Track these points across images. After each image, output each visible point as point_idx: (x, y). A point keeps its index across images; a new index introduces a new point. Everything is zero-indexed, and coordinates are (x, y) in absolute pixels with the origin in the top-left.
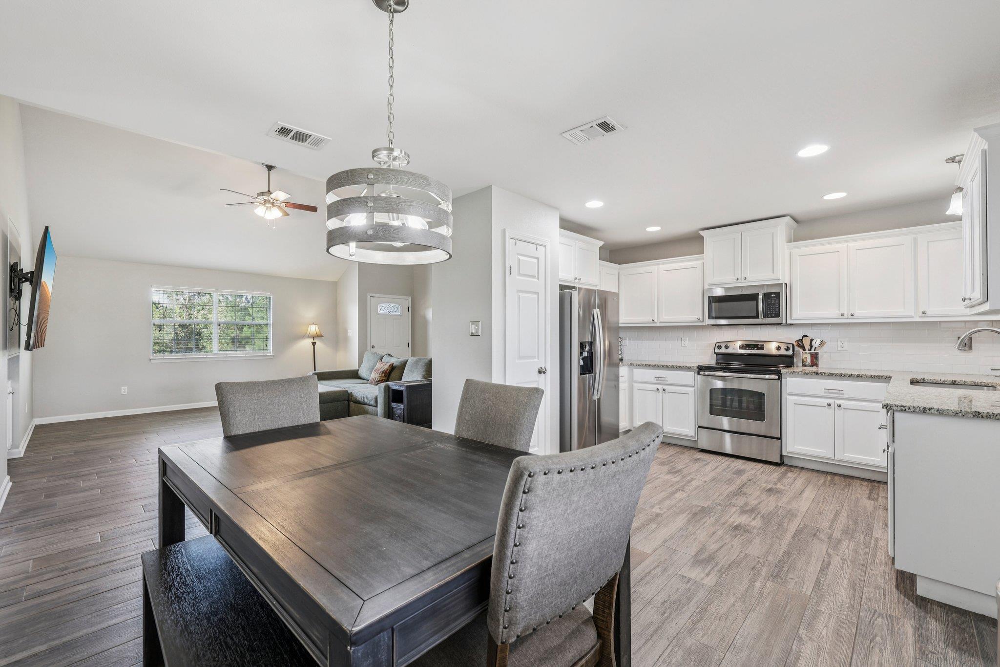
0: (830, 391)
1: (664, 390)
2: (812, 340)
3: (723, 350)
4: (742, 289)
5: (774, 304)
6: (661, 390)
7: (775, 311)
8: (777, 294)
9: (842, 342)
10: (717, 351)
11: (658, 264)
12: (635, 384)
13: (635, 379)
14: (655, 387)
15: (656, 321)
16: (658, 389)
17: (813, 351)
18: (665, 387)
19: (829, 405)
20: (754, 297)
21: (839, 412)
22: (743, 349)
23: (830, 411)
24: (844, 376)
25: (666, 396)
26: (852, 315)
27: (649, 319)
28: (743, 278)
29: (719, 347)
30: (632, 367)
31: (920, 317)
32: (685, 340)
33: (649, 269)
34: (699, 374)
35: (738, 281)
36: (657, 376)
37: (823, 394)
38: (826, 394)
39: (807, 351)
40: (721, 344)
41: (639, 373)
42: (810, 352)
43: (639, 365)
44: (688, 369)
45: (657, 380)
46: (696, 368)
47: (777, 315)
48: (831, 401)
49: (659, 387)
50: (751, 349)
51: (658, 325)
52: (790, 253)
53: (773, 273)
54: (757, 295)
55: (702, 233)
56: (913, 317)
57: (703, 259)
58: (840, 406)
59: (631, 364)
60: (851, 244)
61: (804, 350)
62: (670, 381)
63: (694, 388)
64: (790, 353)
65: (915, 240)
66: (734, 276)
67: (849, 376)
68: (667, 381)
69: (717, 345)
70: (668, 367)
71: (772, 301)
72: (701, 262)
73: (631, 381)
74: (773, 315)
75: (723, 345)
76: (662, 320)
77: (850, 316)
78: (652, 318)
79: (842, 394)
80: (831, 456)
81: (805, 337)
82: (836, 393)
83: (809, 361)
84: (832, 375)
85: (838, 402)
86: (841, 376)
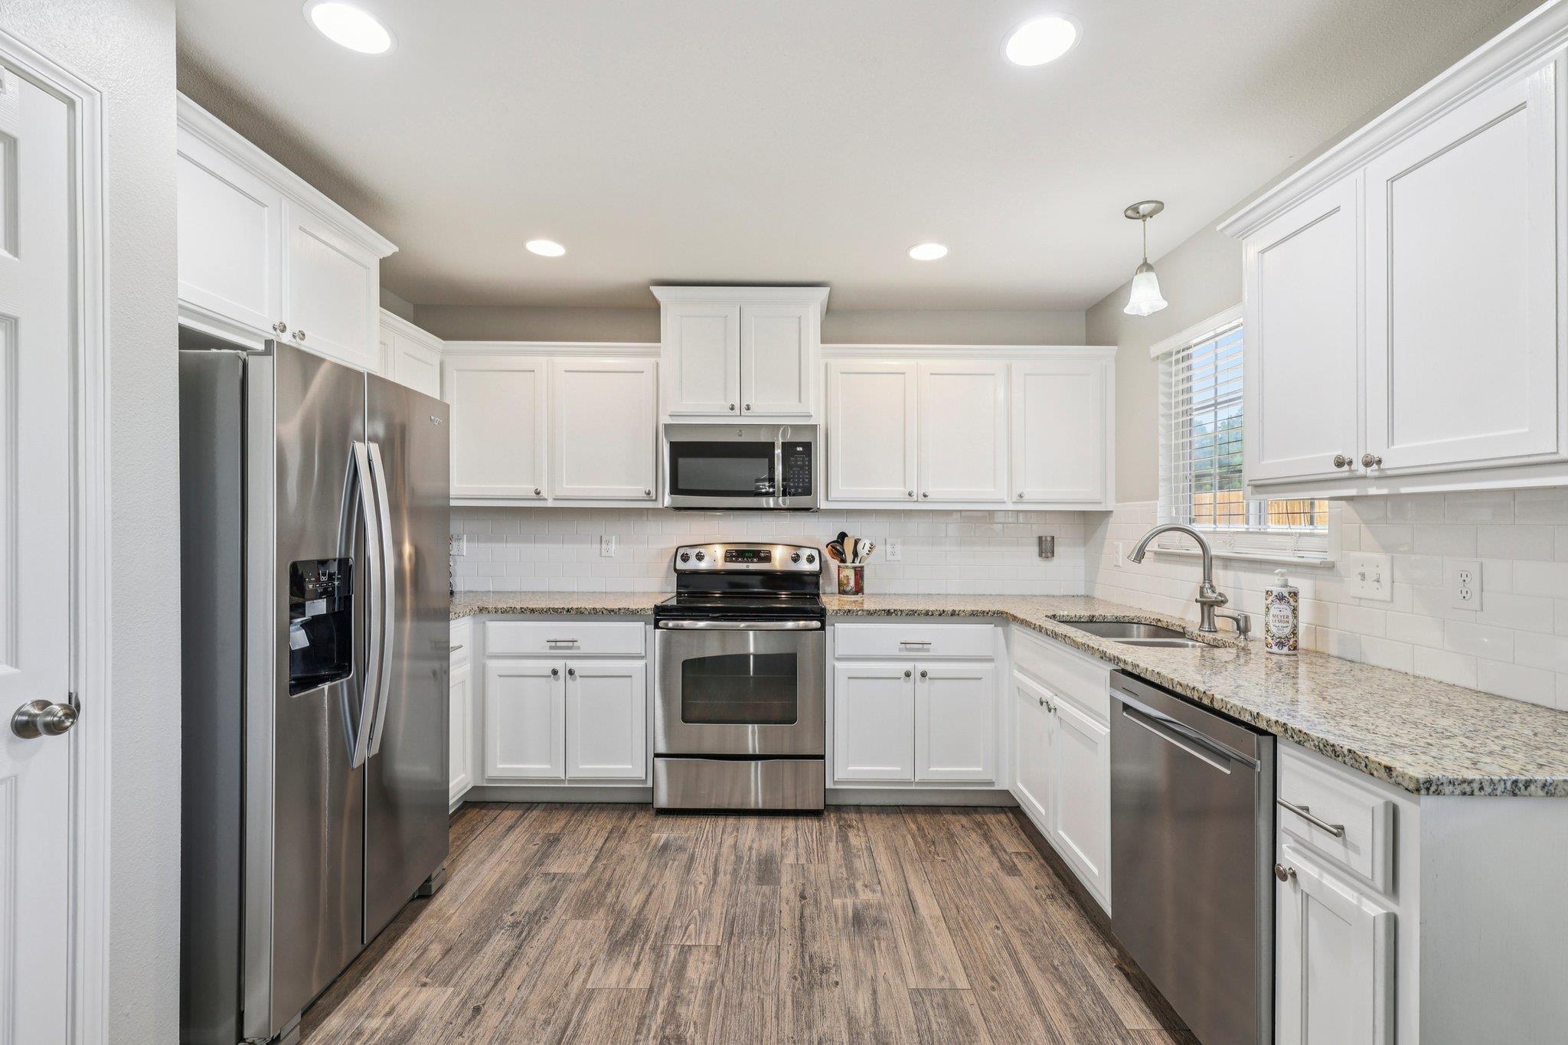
0: (908, 646)
1: (571, 672)
2: (856, 542)
3: (693, 565)
4: (741, 431)
5: (802, 467)
6: (561, 673)
7: (803, 482)
8: (807, 446)
9: (893, 545)
10: (681, 565)
11: (551, 354)
12: (492, 664)
13: (493, 647)
14: (549, 665)
15: (544, 494)
16: (555, 672)
17: (857, 564)
18: (572, 664)
19: (908, 675)
20: (764, 450)
21: (923, 686)
22: (732, 561)
23: (907, 686)
24: (932, 615)
25: (576, 686)
26: (925, 496)
27: (528, 490)
28: (744, 406)
29: (685, 558)
30: (484, 617)
31: (1014, 502)
32: (608, 542)
33: (526, 362)
34: (657, 626)
35: (732, 413)
36: (551, 639)
37: (896, 652)
38: (902, 654)
39: (849, 564)
40: (689, 551)
41: (502, 633)
42: (853, 565)
43: (504, 611)
44: (631, 615)
45: (551, 648)
46: (650, 612)
47: (807, 491)
48: (908, 666)
49: (559, 664)
50: (748, 562)
51: (550, 504)
52: (827, 364)
53: (800, 401)
54: (772, 445)
55: (658, 292)
56: (1004, 502)
57: (658, 354)
58: (924, 675)
59: (481, 610)
60: (923, 362)
61: (843, 561)
62: (585, 648)
63: (641, 663)
64: (815, 567)
65: (1009, 368)
66: (725, 399)
67: (940, 615)
68: (578, 648)
69: (681, 552)
70: (582, 613)
71: (797, 461)
72: (653, 360)
73: (481, 654)
74: (800, 490)
75: (693, 552)
76: (560, 493)
77: (921, 498)
78: (533, 487)
79: (928, 650)
80: (909, 776)
81: (843, 536)
82: (918, 650)
83: (852, 583)
84: (912, 615)
85: (922, 666)
86: (928, 615)
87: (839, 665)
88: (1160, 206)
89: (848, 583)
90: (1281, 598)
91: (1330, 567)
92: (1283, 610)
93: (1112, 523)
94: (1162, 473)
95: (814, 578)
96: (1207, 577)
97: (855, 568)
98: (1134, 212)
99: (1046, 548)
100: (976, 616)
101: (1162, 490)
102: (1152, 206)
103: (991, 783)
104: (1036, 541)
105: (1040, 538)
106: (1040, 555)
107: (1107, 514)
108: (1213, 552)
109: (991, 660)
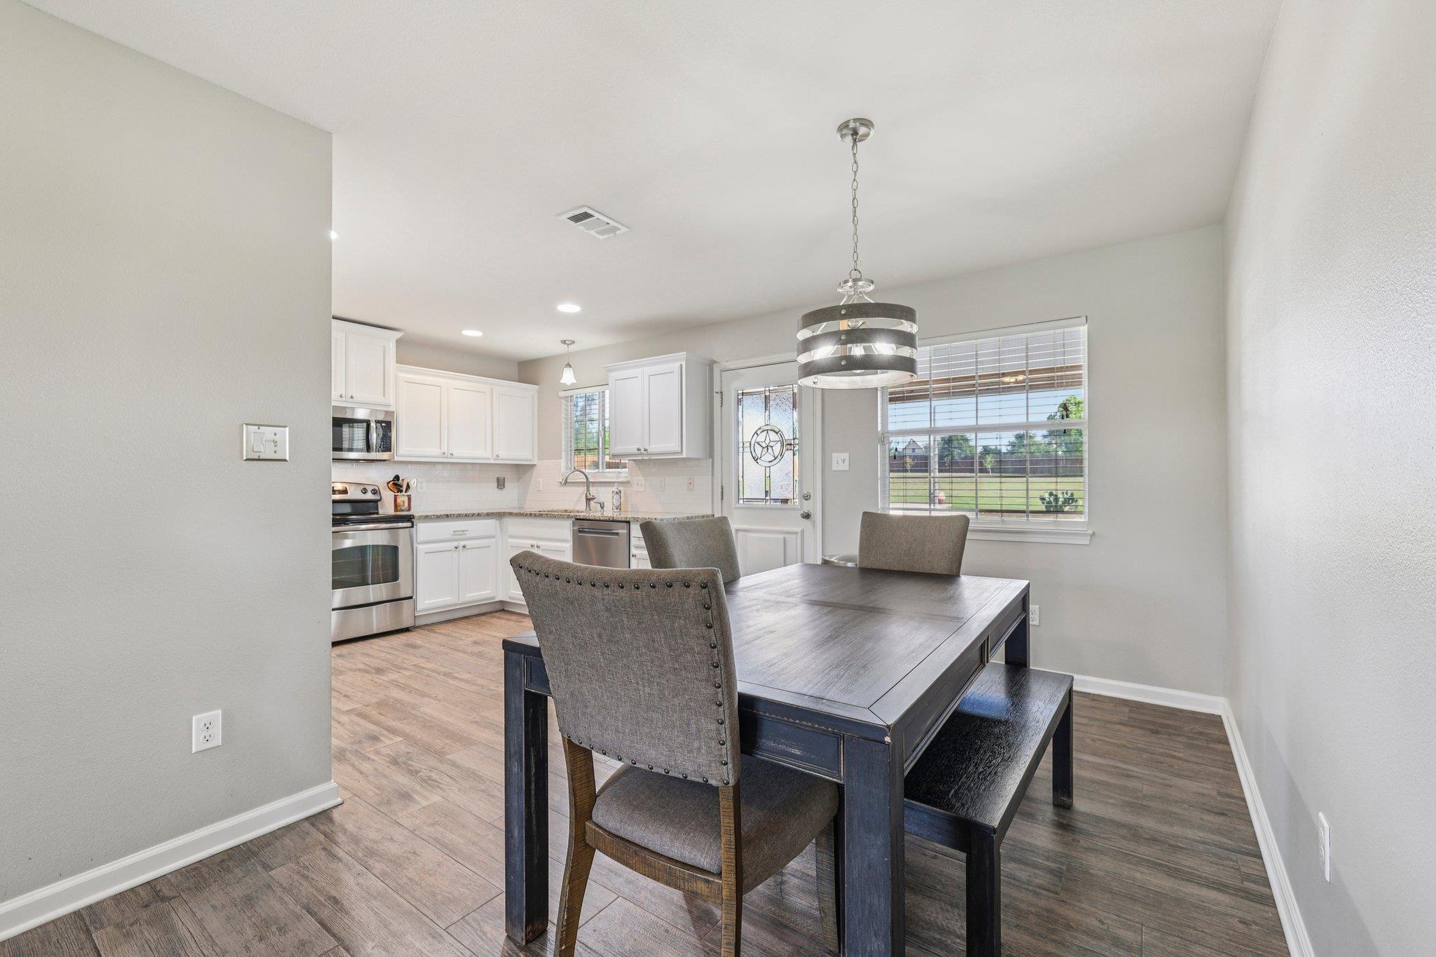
0: (457, 533)
5: (388, 435)
7: (388, 444)
8: (389, 423)
19: (456, 548)
21: (463, 553)
23: (456, 554)
24: (469, 516)
26: (452, 455)
28: (349, 396)
31: (494, 459)
37: (450, 537)
38: (454, 537)
39: (404, 494)
42: (407, 494)
47: (389, 449)
48: (456, 544)
52: (397, 376)
53: (384, 396)
54: (368, 421)
56: (490, 459)
58: (464, 547)
65: (492, 389)
67: (472, 516)
77: (450, 456)
79: (466, 535)
80: (456, 601)
81: (397, 478)
82: (460, 535)
83: (406, 505)
84: (459, 516)
85: (463, 543)
86: (467, 516)
87: (420, 547)
88: (573, 342)
89: (404, 505)
90: (617, 493)
91: (628, 482)
92: (616, 497)
93: (535, 470)
94: (563, 447)
95: (375, 504)
96: (588, 490)
97: (408, 496)
98: (564, 342)
99: (501, 484)
100: (489, 515)
101: (563, 455)
102: (570, 342)
103: (494, 598)
104: (495, 480)
105: (498, 479)
106: (498, 487)
107: (533, 466)
108: (590, 480)
109: (494, 537)
